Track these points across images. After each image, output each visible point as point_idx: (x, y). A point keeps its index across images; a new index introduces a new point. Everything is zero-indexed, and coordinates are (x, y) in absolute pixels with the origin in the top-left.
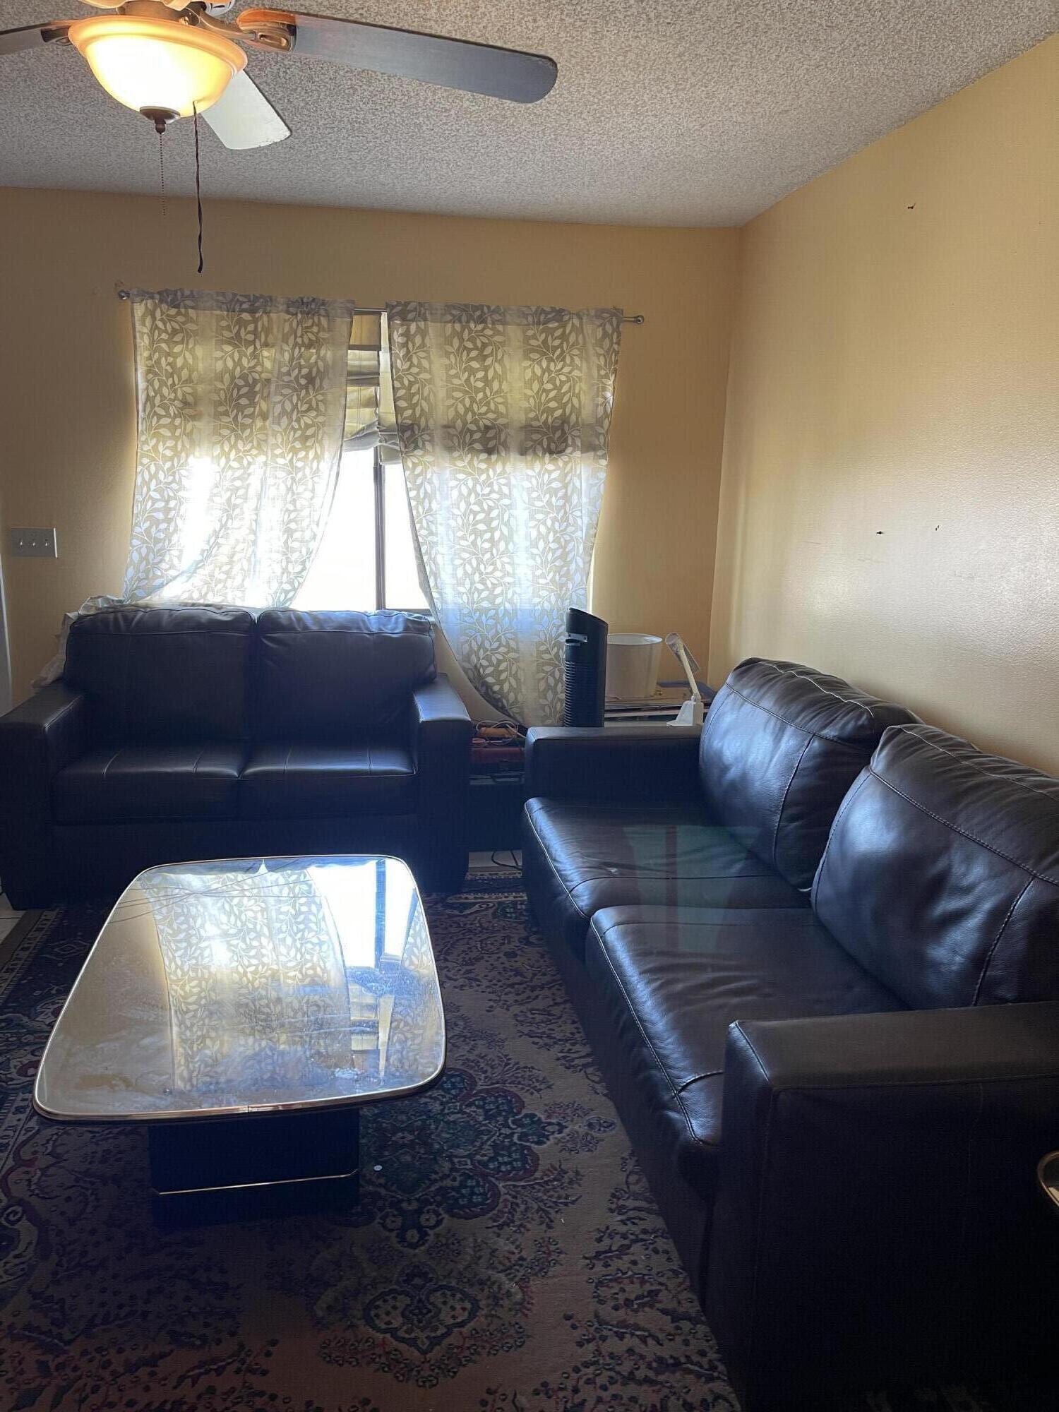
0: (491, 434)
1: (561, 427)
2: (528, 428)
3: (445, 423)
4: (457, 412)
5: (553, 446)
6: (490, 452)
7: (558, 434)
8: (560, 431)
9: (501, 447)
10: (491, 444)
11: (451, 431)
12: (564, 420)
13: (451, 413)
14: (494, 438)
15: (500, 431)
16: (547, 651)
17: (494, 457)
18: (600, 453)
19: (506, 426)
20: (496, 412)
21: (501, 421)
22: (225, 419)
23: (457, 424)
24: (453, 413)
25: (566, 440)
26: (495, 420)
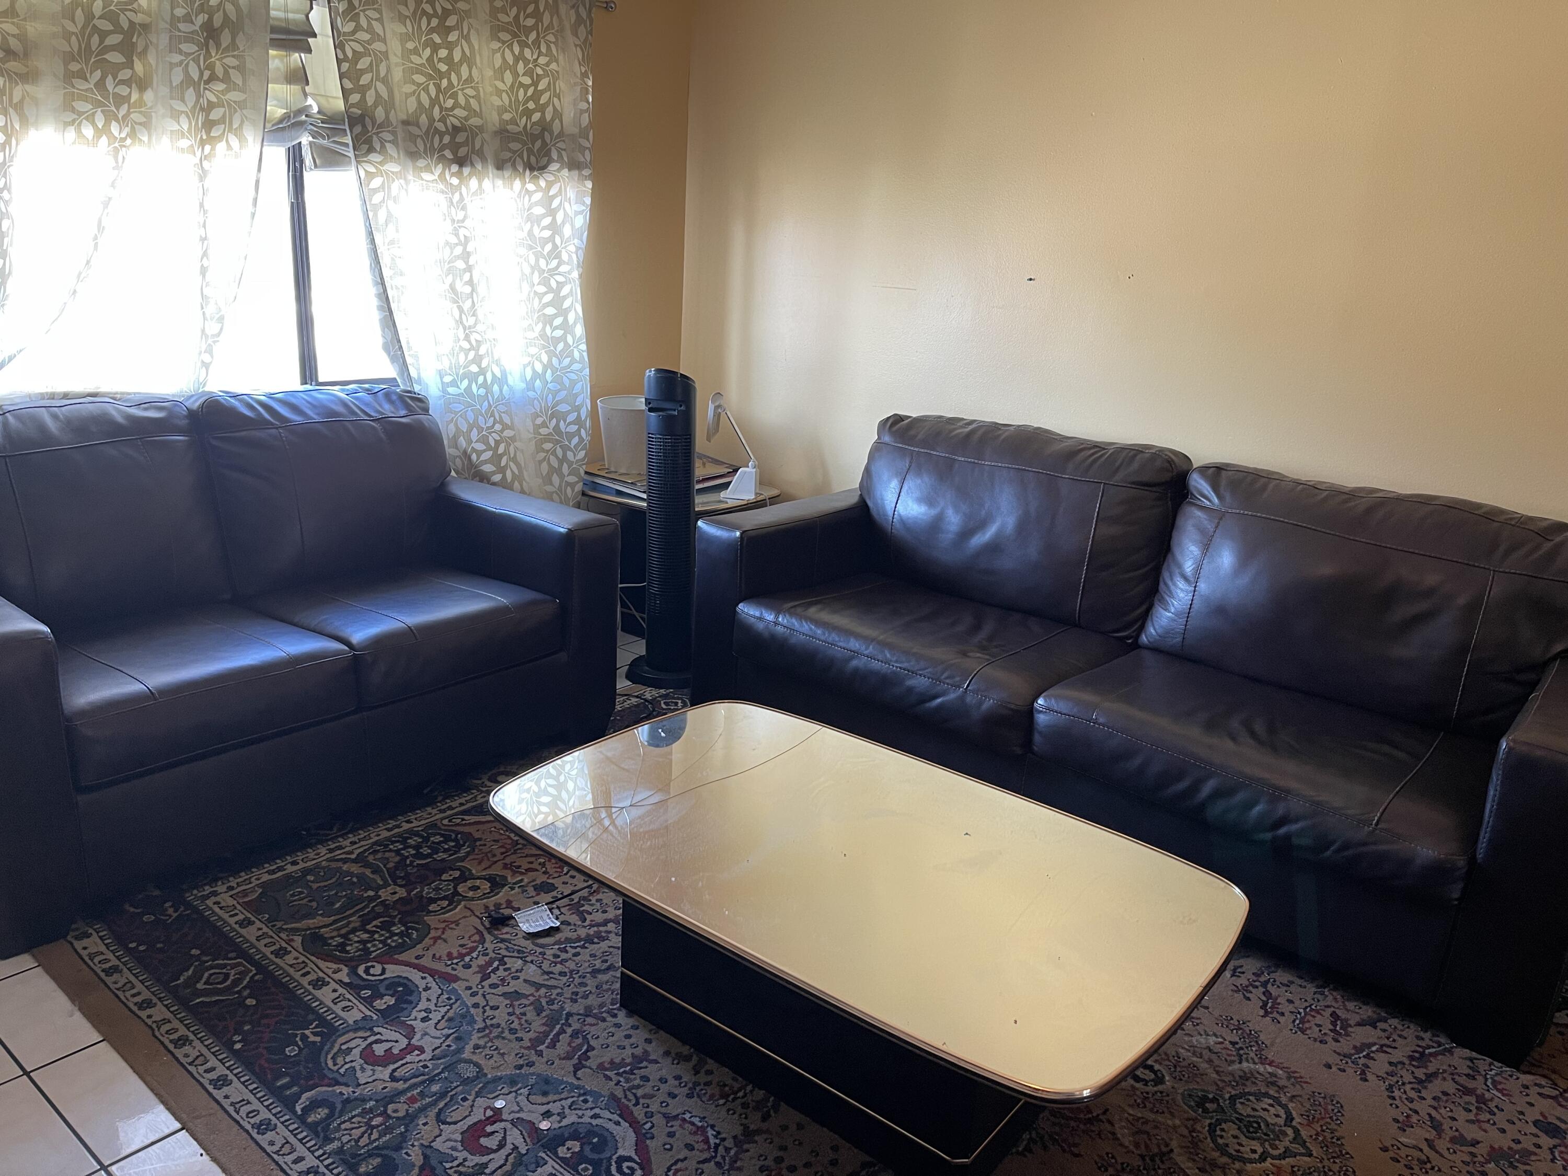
0: (461, 138)
1: (541, 136)
2: (504, 134)
3: (405, 117)
4: (419, 102)
5: (533, 160)
6: (461, 162)
7: (538, 144)
8: (540, 141)
9: (474, 157)
10: (462, 152)
11: (414, 130)
12: (545, 127)
13: (412, 104)
14: (466, 143)
15: (474, 135)
16: (544, 425)
17: (466, 170)
18: (586, 172)
19: (481, 128)
20: (467, 107)
21: (475, 121)
22: (81, 85)
23: (421, 121)
24: (415, 105)
25: (548, 154)
26: (466, 119)
